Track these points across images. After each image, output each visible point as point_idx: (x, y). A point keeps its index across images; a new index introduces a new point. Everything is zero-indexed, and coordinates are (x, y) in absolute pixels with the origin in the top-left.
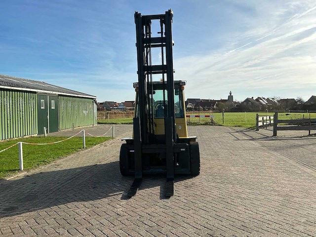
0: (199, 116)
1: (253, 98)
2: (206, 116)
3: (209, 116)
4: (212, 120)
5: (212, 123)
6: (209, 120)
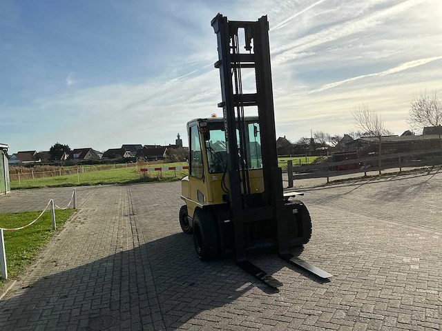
0: (174, 168)
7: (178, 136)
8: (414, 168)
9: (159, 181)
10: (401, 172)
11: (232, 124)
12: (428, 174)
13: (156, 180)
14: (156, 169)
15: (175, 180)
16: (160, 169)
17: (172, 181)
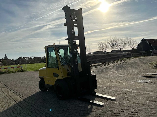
0: (13, 67)
1: (22, 57)
2: (18, 67)
3: (19, 67)
4: (22, 69)
5: (22, 71)
6: (20, 69)
7: (6, 55)
8: (101, 64)
9: (7, 73)
10: (97, 65)
11: (73, 46)
12: (106, 65)
13: (5, 73)
14: (5, 68)
15: (14, 72)
16: (7, 68)
17: (13, 73)
